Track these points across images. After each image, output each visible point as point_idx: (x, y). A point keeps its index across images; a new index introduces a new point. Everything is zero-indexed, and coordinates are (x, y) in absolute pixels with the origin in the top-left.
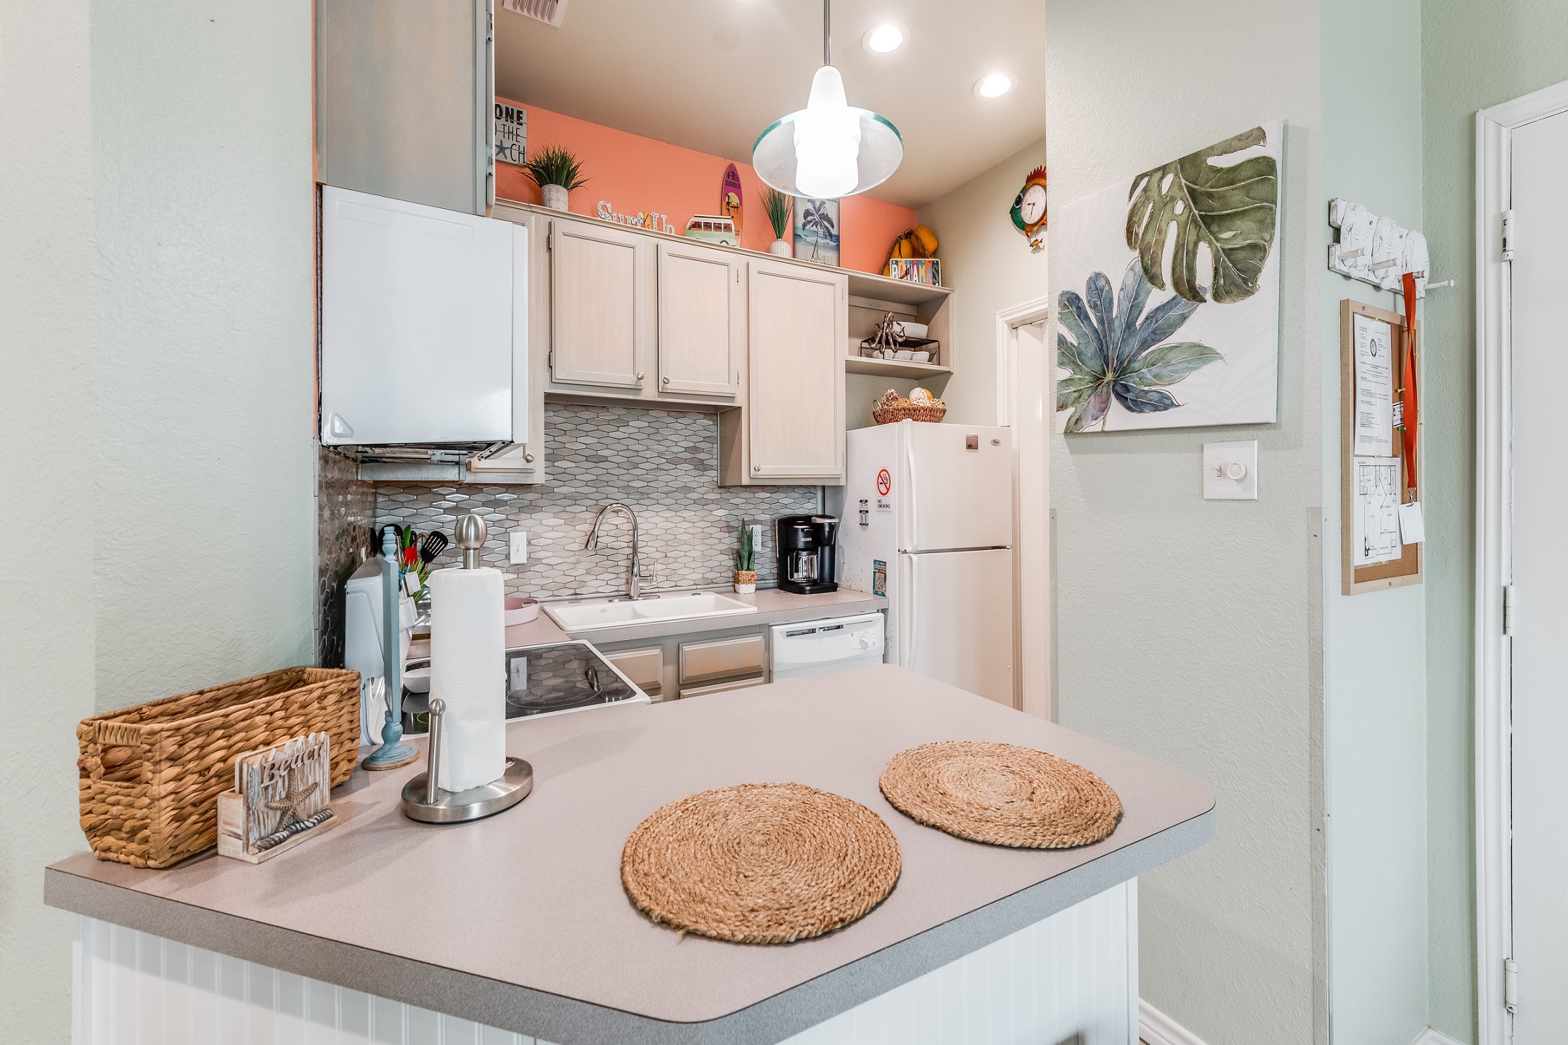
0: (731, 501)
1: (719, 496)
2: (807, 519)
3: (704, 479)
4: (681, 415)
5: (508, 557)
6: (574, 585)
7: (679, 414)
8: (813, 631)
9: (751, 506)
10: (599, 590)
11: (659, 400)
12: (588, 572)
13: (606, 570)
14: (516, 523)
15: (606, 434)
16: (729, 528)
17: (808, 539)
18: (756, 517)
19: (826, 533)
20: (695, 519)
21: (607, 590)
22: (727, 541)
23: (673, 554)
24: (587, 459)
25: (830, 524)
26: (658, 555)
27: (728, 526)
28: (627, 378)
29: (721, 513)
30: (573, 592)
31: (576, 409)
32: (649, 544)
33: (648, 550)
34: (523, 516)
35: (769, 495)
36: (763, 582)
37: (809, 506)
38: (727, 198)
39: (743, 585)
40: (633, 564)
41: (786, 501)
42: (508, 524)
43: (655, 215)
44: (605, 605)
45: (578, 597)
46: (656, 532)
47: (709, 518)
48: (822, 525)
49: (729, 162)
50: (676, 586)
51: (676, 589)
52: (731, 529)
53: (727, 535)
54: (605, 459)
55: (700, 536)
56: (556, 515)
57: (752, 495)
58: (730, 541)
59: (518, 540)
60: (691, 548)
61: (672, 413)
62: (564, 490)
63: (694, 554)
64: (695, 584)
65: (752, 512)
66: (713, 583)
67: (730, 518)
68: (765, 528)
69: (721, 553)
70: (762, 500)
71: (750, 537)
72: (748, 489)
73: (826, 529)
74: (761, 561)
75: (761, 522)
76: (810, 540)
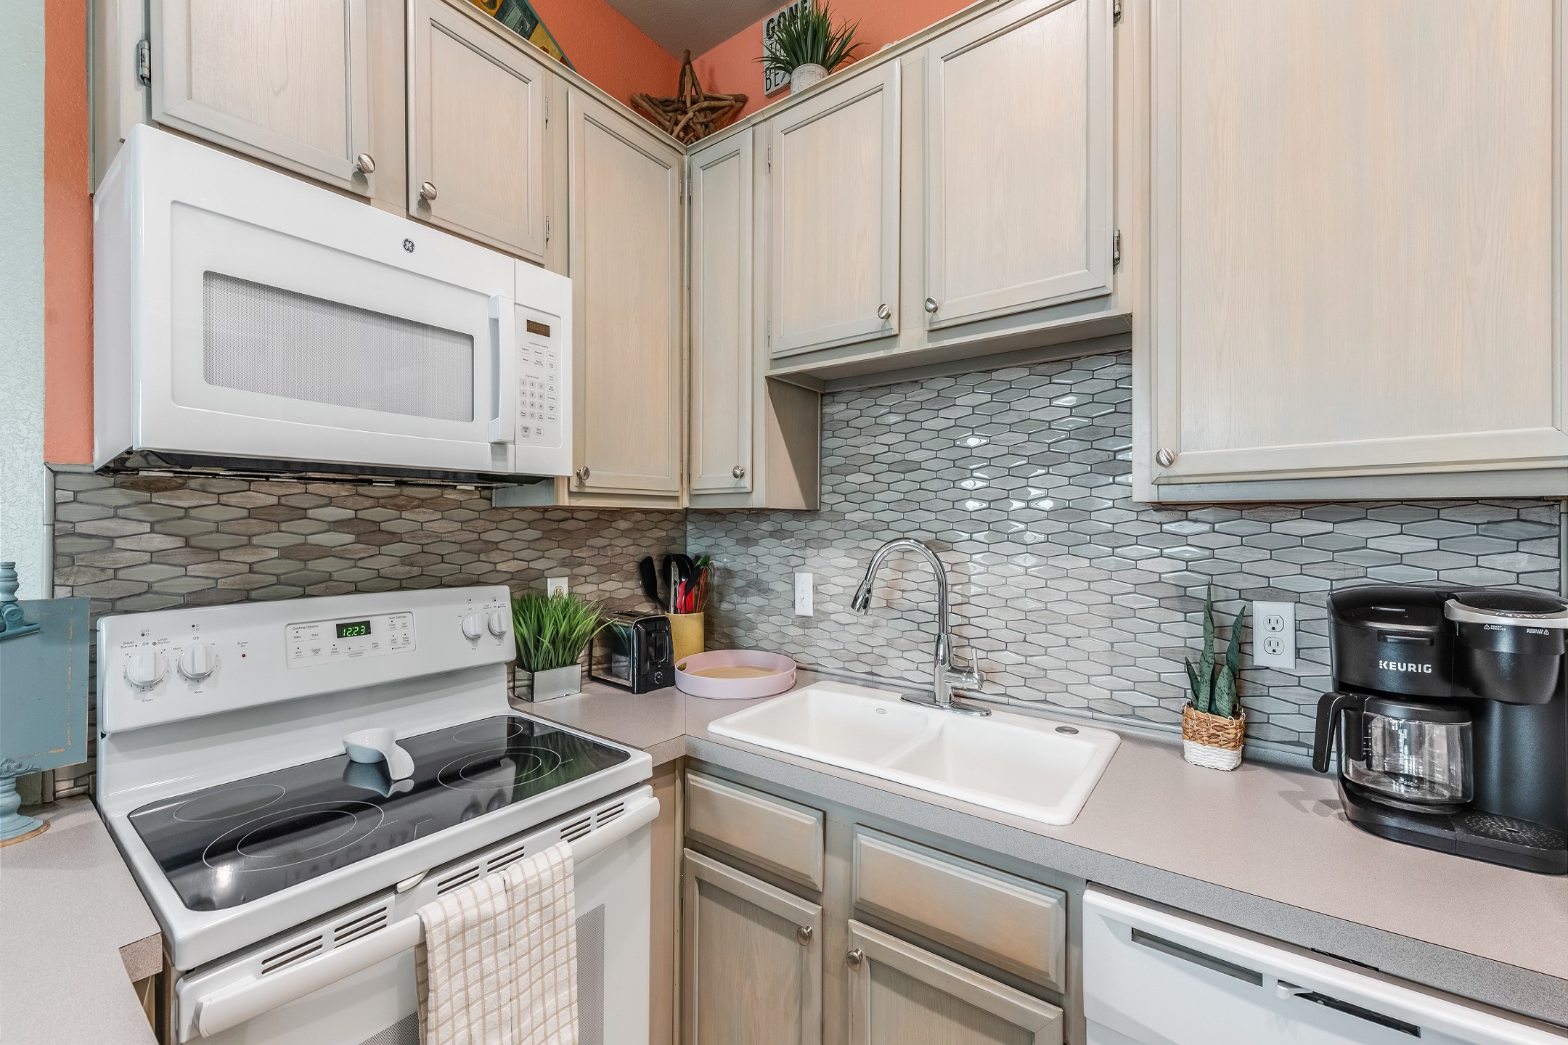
0: (1192, 539)
1: (1154, 528)
2: (1427, 605)
5: (793, 605)
6: (870, 659)
9: (1260, 554)
10: (906, 675)
12: (890, 644)
14: (801, 561)
15: (917, 426)
16: (1183, 601)
17: (1412, 667)
20: (1093, 574)
22: (1182, 629)
23: (1042, 639)
24: (892, 466)
25: (1518, 631)
26: (1008, 635)
27: (1181, 597)
29: (1164, 565)
30: (868, 669)
31: (876, 393)
32: (991, 612)
34: (809, 551)
35: (1327, 527)
37: (1522, 562)
39: (1192, 743)
40: (940, 643)
42: (795, 561)
45: (875, 678)
46: (1005, 592)
47: (1129, 575)
48: (1485, 636)
50: (1045, 701)
51: (1042, 707)
52: (1192, 605)
53: (1180, 616)
54: (918, 466)
55: (1105, 610)
56: (848, 553)
57: (1263, 527)
59: (804, 581)
60: (1083, 632)
61: (1039, 368)
63: (1086, 644)
64: (1090, 709)
65: (1263, 568)
66: (1133, 716)
68: (1306, 612)
69: (1163, 653)
70: (1303, 541)
71: (1243, 628)
72: (1245, 513)
73: (1505, 646)
74: (1295, 694)
75: (1296, 597)
76: (1427, 669)
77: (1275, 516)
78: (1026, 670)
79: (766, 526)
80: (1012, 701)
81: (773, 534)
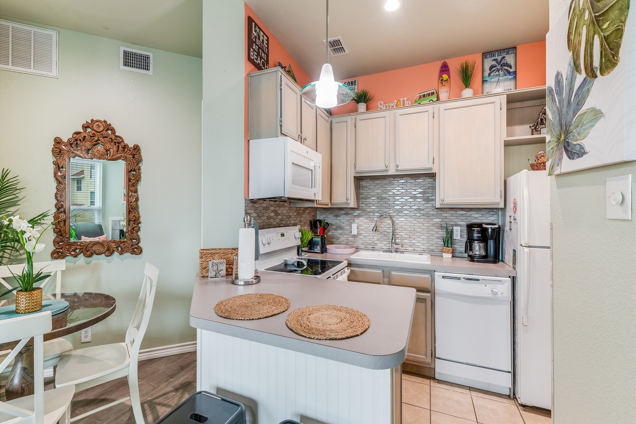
0: (443, 215)
1: (436, 213)
2: (480, 225)
3: (429, 205)
4: (417, 178)
5: (351, 232)
6: (372, 244)
7: (416, 178)
8: (459, 279)
9: (454, 218)
10: (382, 247)
11: (396, 174)
12: (378, 240)
13: (385, 240)
14: (353, 221)
15: (385, 189)
16: (442, 227)
17: (478, 235)
18: (457, 223)
19: (490, 233)
20: (424, 222)
21: (385, 248)
22: (441, 233)
23: (413, 237)
24: (378, 198)
25: (491, 228)
26: (406, 236)
27: (441, 226)
29: (438, 220)
30: (372, 247)
31: (374, 180)
32: (402, 231)
33: (401, 234)
34: (356, 218)
35: (465, 212)
36: (462, 254)
37: (492, 218)
38: (441, 78)
39: (444, 254)
40: (392, 238)
41: (476, 216)
43: (402, 100)
44: (382, 253)
45: (374, 249)
46: (406, 227)
47: (431, 222)
48: (487, 229)
49: (443, 61)
51: (414, 251)
52: (443, 228)
53: (441, 230)
54: (385, 198)
55: (427, 230)
56: (367, 218)
57: (455, 212)
58: (443, 233)
59: (354, 226)
60: (422, 235)
62: (370, 210)
63: (423, 237)
64: (424, 250)
65: (455, 220)
66: (432, 251)
67: (443, 223)
68: (462, 228)
69: (438, 238)
70: (462, 215)
71: (452, 232)
72: (452, 210)
73: (490, 230)
74: (460, 244)
75: (460, 226)
76: (480, 235)
77: (457, 210)
78: (410, 243)
79: (343, 212)
80: (407, 251)
81: (344, 214)
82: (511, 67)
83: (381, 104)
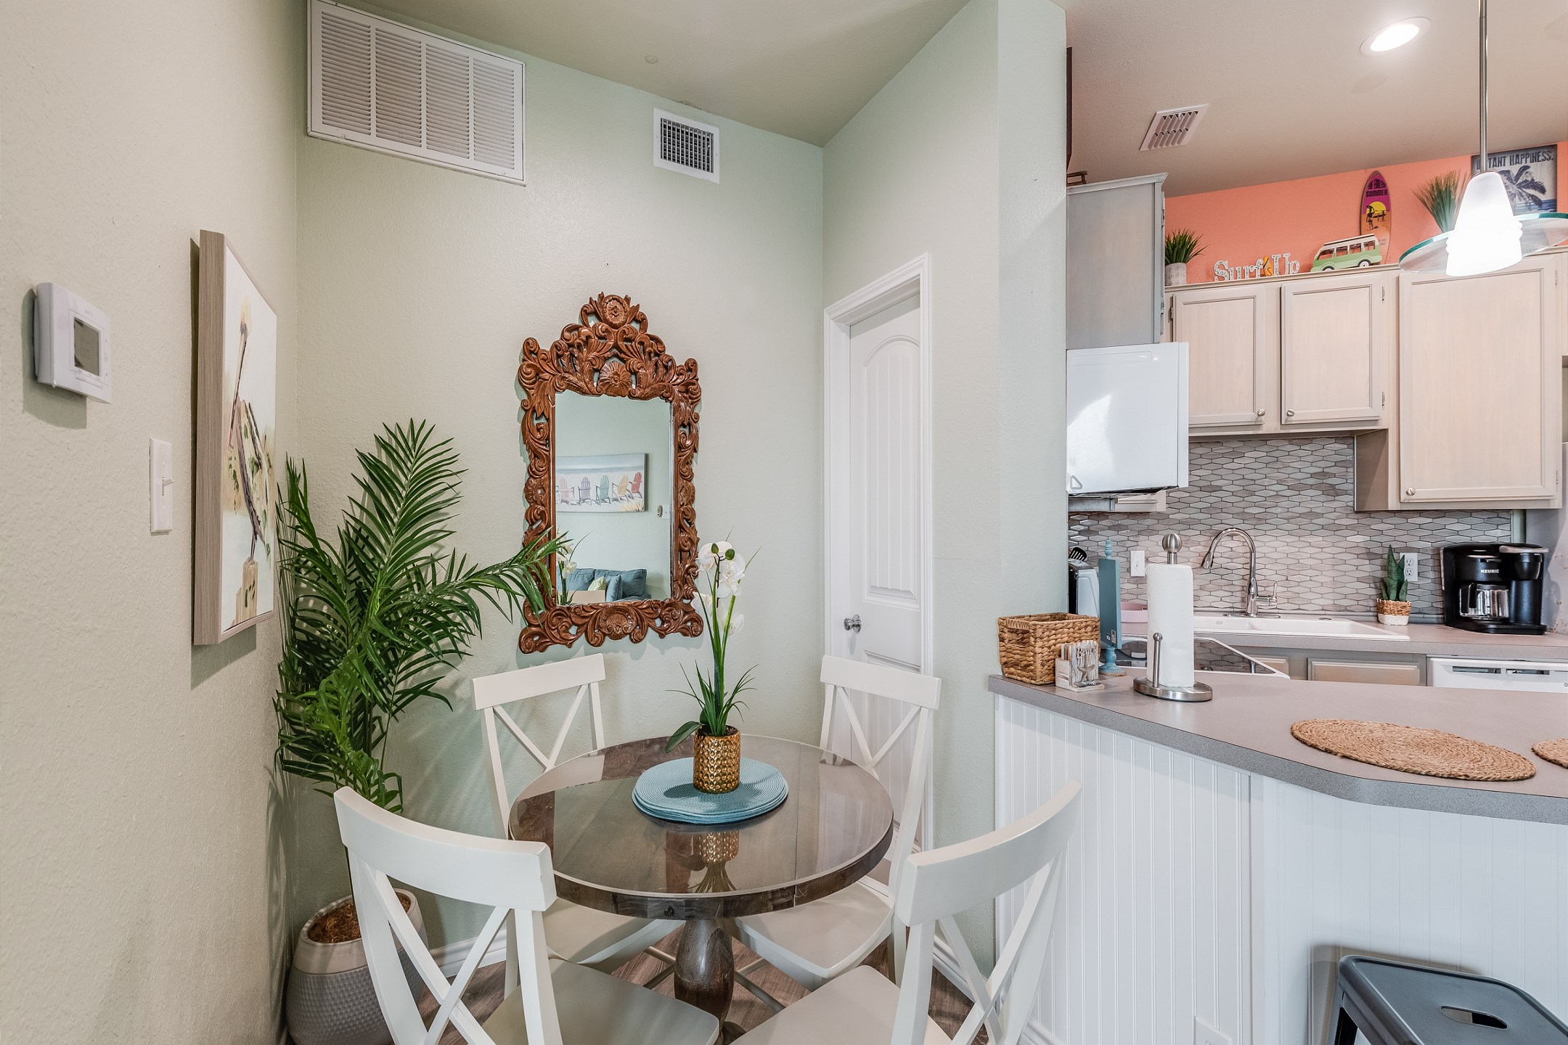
0: (1372, 527)
1: (1356, 522)
2: (1492, 549)
3: (1335, 504)
4: (1306, 442)
5: (1129, 570)
7: (1303, 441)
8: (1497, 671)
9: (1402, 532)
10: (1213, 604)
11: (1282, 432)
13: (1220, 588)
14: (1135, 544)
15: (1220, 466)
16: (1370, 555)
18: (1409, 545)
19: (1526, 566)
20: (1324, 544)
21: (1222, 605)
22: (1368, 568)
23: (1296, 578)
24: (1201, 489)
25: (1531, 555)
26: (1277, 578)
27: (1369, 553)
28: (1247, 416)
29: (1359, 539)
32: (1267, 567)
33: (1265, 572)
34: (1141, 537)
35: (1430, 520)
36: (1422, 616)
37: (1499, 533)
38: (1368, 210)
39: (1388, 616)
40: (1250, 584)
41: (1458, 527)
42: (1129, 543)
43: (1276, 257)
44: (1221, 618)
46: (1275, 556)
47: (1343, 544)
49: (1371, 171)
50: (1299, 609)
51: (1299, 612)
52: (1373, 557)
53: (1367, 562)
54: (1219, 488)
55: (1330, 561)
57: (1403, 520)
58: (1373, 569)
59: (1138, 556)
60: (1319, 573)
61: (1294, 441)
62: (1179, 516)
63: (1321, 579)
64: (1323, 610)
65: (1404, 538)
66: (1348, 610)
67: (1370, 545)
68: (1423, 557)
69: (1359, 580)
70: (1420, 526)
71: (1401, 567)
72: (1396, 514)
73: (1526, 560)
74: (1418, 592)
75: (1418, 550)
76: (1497, 571)
77: (1409, 515)
78: (1289, 594)
79: (1105, 523)
80: (1280, 611)
81: (1110, 528)
82: (1543, 191)
83: (1222, 267)
